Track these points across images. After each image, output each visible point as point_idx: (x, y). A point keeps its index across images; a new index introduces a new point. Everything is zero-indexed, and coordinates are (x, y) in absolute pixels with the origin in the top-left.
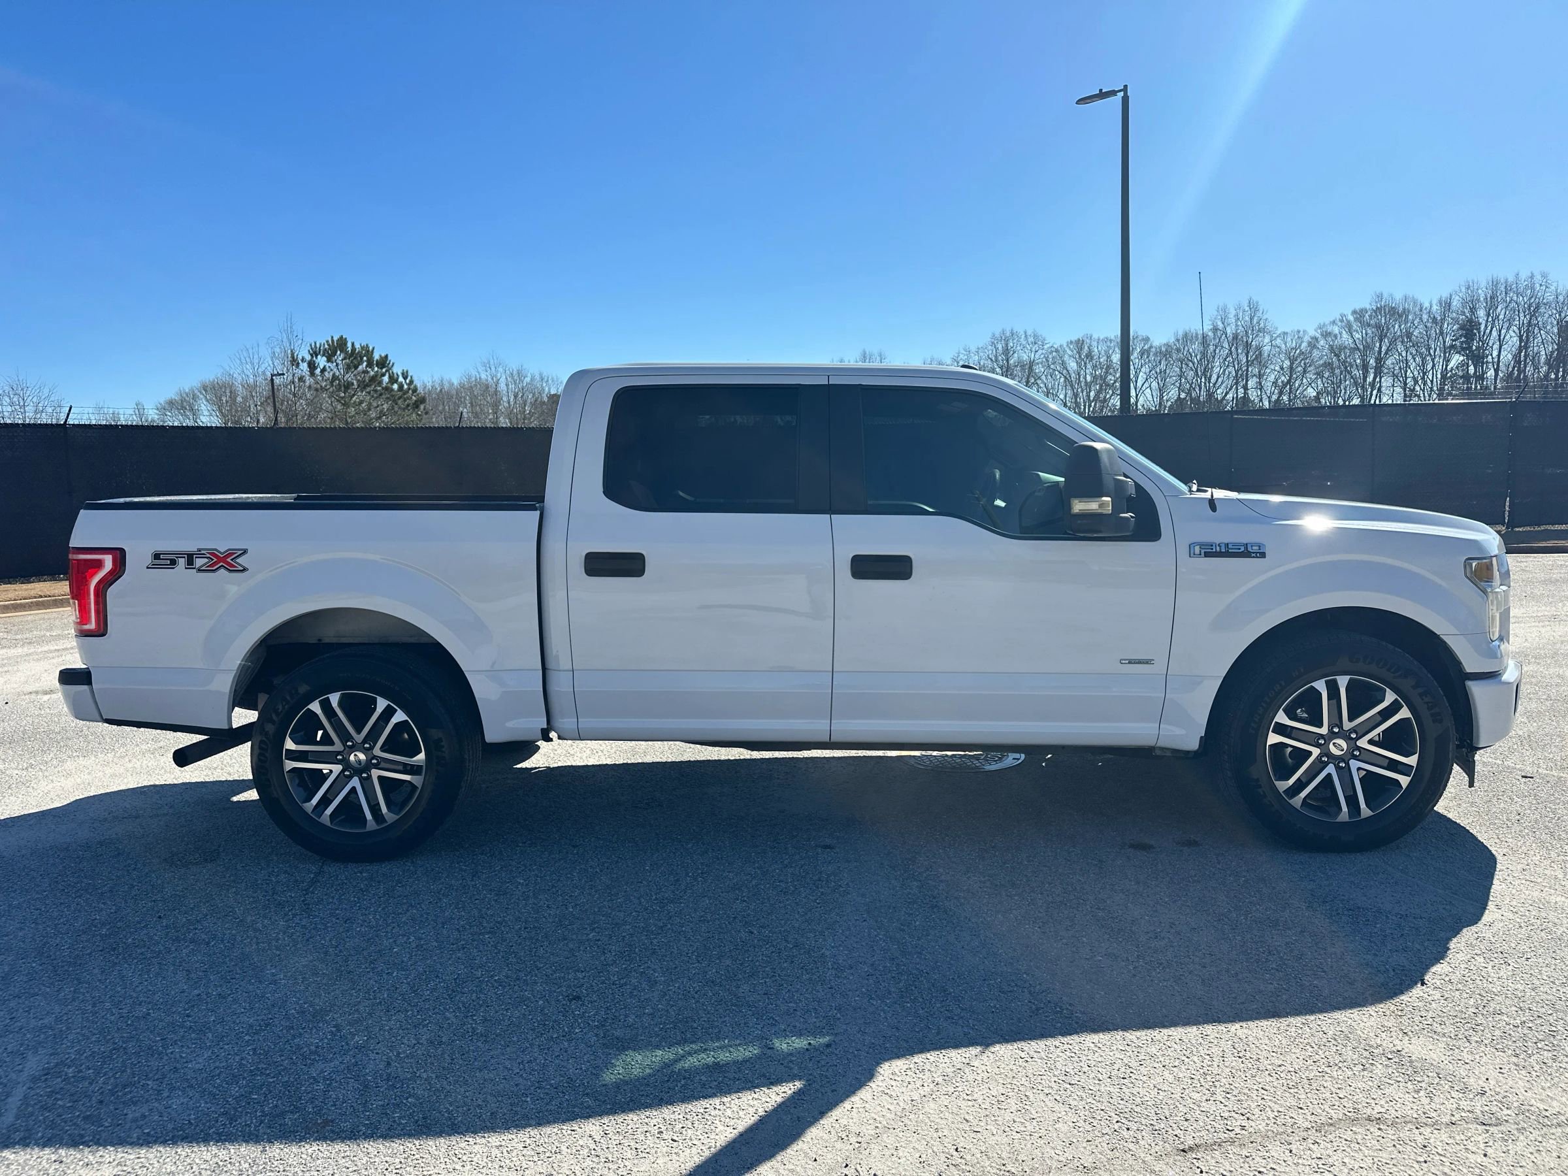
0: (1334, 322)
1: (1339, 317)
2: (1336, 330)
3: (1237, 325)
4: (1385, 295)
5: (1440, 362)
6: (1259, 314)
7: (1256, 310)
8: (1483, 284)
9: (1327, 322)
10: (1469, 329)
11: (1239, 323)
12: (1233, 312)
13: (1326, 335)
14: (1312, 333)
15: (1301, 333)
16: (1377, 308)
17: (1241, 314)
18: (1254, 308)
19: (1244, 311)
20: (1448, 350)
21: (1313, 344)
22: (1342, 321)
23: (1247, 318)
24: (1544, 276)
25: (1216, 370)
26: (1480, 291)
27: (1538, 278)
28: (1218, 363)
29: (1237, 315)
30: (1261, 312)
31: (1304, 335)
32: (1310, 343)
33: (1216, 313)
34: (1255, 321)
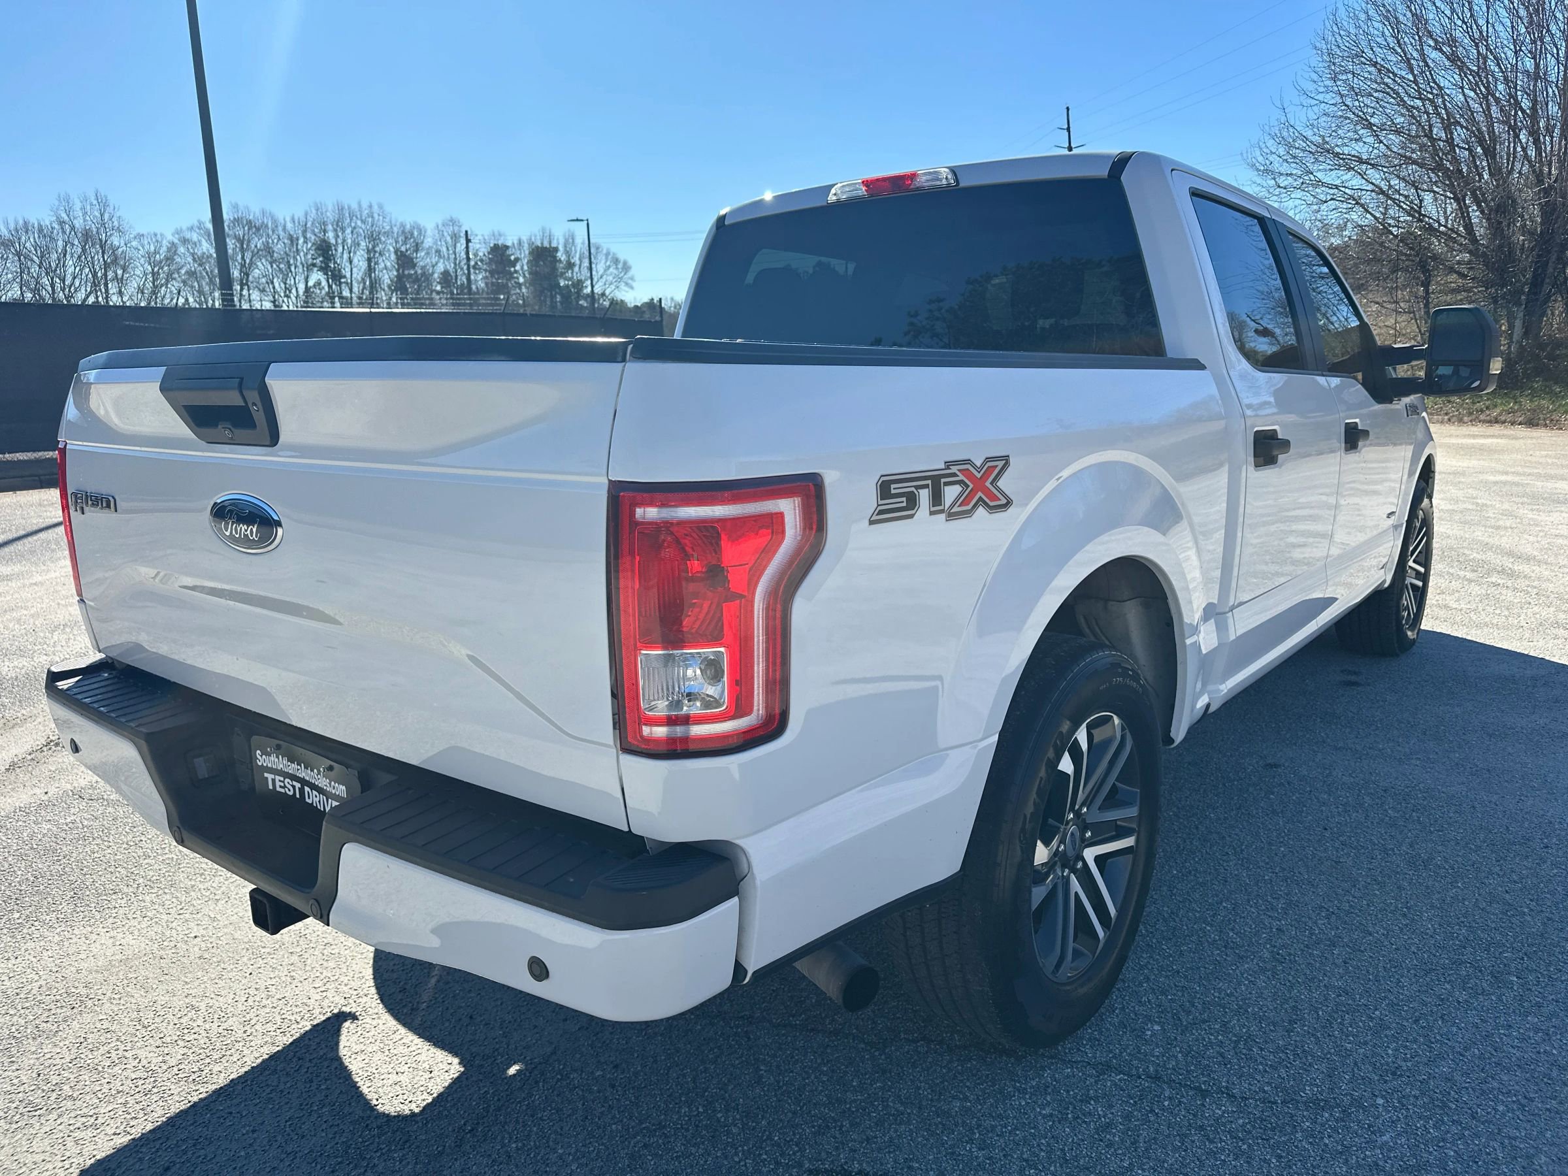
0: (191, 229)
1: (196, 223)
2: (195, 237)
3: (85, 220)
4: (241, 208)
5: (300, 278)
6: (110, 210)
7: (106, 205)
8: (330, 208)
9: (184, 228)
10: (324, 250)
11: (88, 218)
12: (78, 206)
13: (185, 241)
14: (170, 238)
15: (159, 236)
16: (235, 219)
17: (88, 207)
18: (103, 204)
19: (91, 204)
20: (310, 267)
21: (173, 248)
22: (199, 228)
23: (97, 214)
24: (381, 207)
25: (70, 270)
26: (328, 214)
27: (375, 208)
28: (71, 263)
29: (83, 208)
30: (112, 208)
31: (162, 239)
32: (169, 250)
33: (57, 203)
34: (106, 217)
